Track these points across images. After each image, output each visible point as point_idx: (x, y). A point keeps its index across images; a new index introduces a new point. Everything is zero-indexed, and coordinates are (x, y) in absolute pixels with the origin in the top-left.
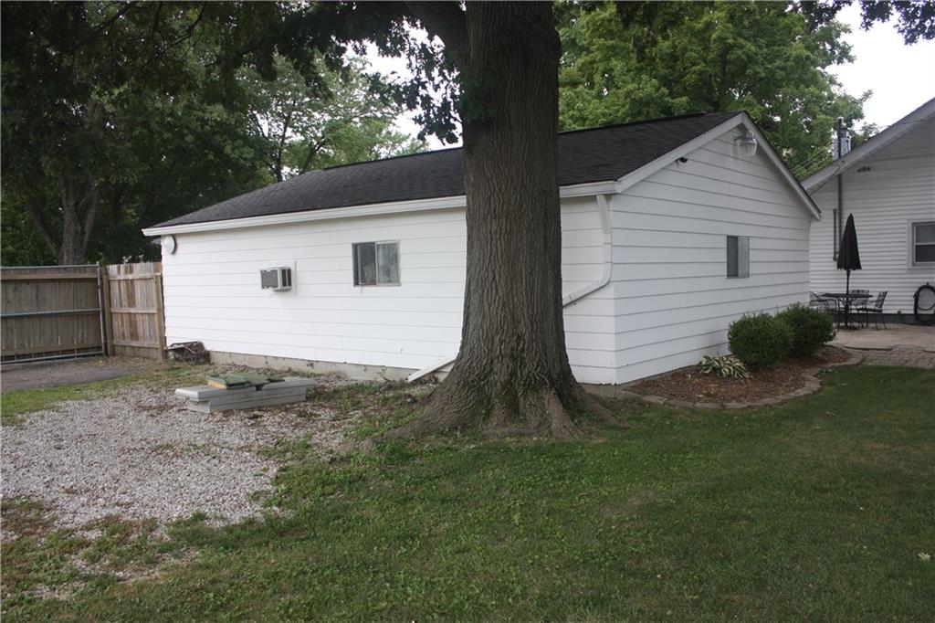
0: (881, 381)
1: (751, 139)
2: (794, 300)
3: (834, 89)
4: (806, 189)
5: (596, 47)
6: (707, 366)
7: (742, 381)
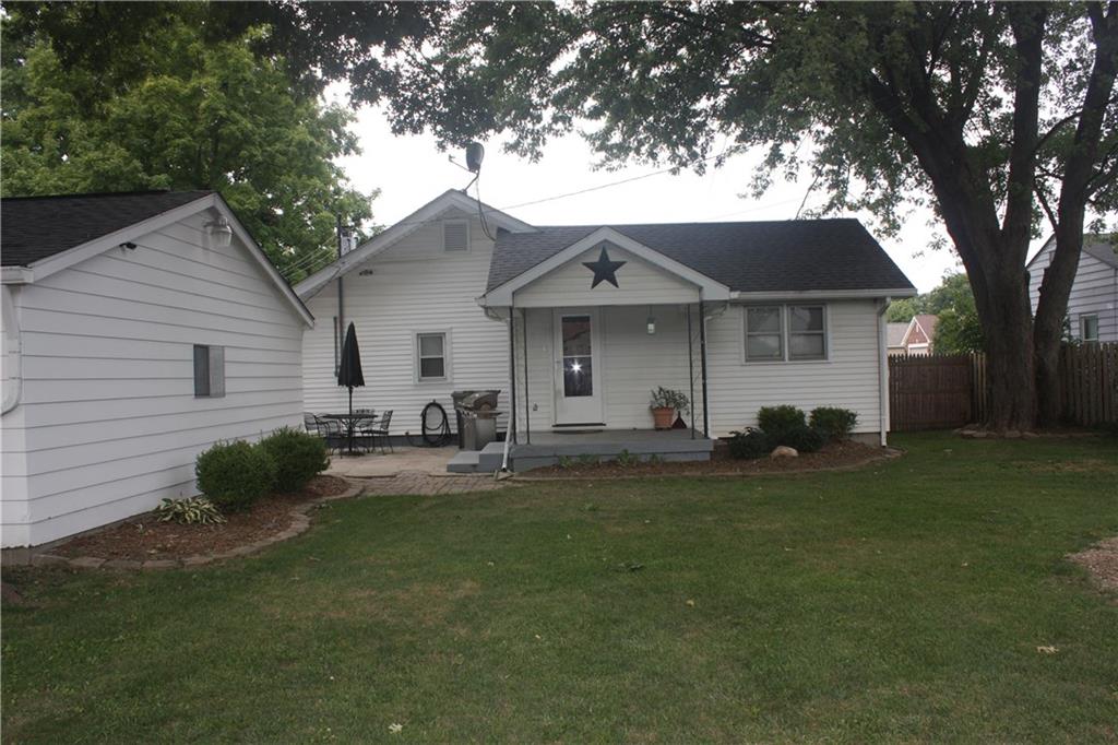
0: (379, 514)
1: (225, 226)
2: (281, 424)
3: (341, 183)
4: (298, 294)
5: (48, 98)
6: (167, 511)
7: (212, 528)
